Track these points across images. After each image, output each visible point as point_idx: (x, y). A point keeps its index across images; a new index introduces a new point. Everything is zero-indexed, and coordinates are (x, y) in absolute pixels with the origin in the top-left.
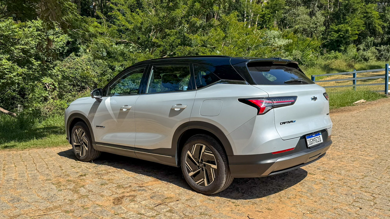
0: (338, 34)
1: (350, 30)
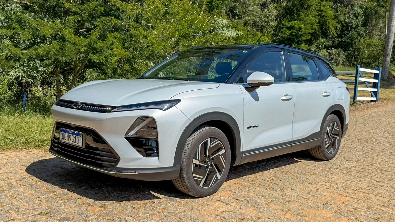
0: (290, 32)
1: (303, 28)
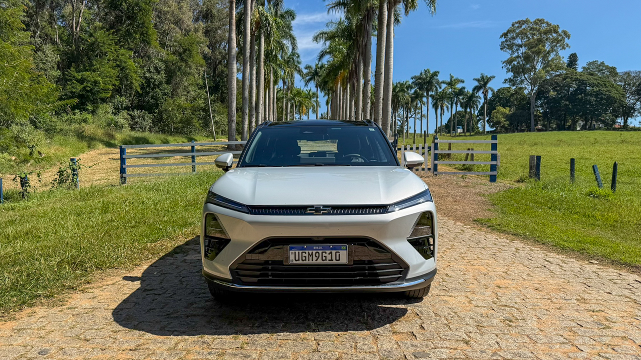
0: (82, 86)
1: (100, 82)
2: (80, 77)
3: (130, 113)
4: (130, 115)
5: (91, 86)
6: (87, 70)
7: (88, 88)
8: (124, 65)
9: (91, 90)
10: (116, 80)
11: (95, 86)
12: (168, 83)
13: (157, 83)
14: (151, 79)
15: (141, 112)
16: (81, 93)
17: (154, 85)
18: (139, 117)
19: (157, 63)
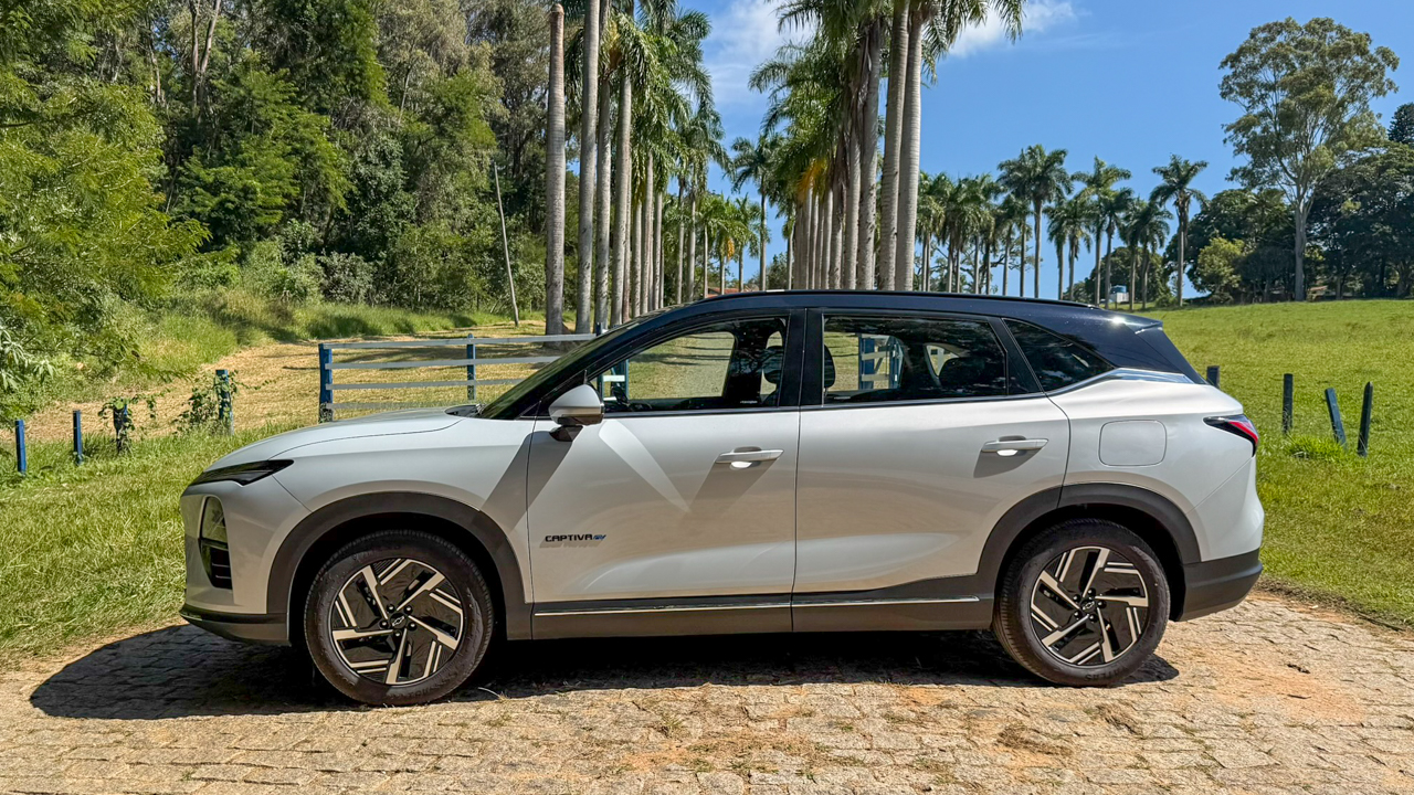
0: (217, 199)
2: (211, 179)
3: (323, 259)
4: (323, 265)
5: (236, 200)
6: (227, 163)
7: (230, 205)
8: (309, 149)
9: (237, 208)
10: (292, 184)
11: (246, 199)
12: (409, 188)
13: (383, 188)
14: (371, 178)
15: (347, 258)
16: (213, 215)
17: (378, 192)
18: (343, 268)
19: (383, 142)
